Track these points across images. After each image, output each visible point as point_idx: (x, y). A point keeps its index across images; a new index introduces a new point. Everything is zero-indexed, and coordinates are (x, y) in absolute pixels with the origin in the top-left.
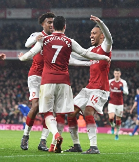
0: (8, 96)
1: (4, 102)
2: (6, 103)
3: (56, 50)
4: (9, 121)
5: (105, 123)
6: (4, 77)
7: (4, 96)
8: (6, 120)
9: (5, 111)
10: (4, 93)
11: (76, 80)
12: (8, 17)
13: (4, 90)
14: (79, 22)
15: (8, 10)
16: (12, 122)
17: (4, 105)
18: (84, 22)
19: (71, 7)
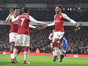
0: (7, 40)
1: (5, 42)
2: (6, 43)
3: (22, 20)
4: (7, 50)
5: (48, 51)
6: (5, 32)
7: (5, 40)
8: (6, 50)
9: (5, 46)
10: (5, 39)
11: (36, 34)
12: (7, 7)
13: (5, 37)
14: (37, 9)
15: (7, 4)
16: (9, 51)
17: (5, 44)
18: (39, 9)
19: (34, 3)
